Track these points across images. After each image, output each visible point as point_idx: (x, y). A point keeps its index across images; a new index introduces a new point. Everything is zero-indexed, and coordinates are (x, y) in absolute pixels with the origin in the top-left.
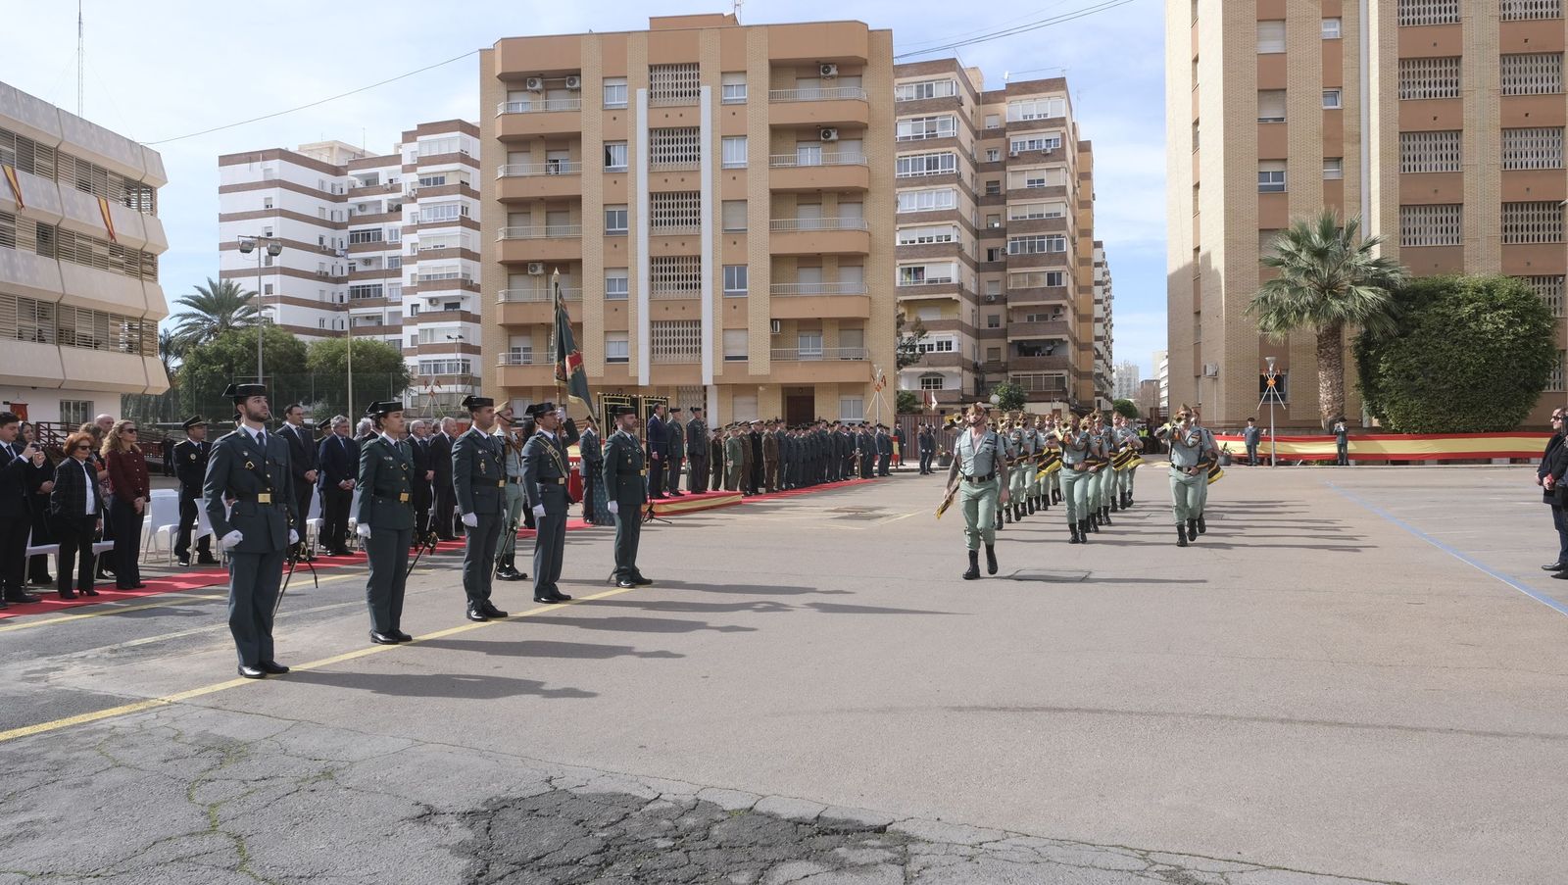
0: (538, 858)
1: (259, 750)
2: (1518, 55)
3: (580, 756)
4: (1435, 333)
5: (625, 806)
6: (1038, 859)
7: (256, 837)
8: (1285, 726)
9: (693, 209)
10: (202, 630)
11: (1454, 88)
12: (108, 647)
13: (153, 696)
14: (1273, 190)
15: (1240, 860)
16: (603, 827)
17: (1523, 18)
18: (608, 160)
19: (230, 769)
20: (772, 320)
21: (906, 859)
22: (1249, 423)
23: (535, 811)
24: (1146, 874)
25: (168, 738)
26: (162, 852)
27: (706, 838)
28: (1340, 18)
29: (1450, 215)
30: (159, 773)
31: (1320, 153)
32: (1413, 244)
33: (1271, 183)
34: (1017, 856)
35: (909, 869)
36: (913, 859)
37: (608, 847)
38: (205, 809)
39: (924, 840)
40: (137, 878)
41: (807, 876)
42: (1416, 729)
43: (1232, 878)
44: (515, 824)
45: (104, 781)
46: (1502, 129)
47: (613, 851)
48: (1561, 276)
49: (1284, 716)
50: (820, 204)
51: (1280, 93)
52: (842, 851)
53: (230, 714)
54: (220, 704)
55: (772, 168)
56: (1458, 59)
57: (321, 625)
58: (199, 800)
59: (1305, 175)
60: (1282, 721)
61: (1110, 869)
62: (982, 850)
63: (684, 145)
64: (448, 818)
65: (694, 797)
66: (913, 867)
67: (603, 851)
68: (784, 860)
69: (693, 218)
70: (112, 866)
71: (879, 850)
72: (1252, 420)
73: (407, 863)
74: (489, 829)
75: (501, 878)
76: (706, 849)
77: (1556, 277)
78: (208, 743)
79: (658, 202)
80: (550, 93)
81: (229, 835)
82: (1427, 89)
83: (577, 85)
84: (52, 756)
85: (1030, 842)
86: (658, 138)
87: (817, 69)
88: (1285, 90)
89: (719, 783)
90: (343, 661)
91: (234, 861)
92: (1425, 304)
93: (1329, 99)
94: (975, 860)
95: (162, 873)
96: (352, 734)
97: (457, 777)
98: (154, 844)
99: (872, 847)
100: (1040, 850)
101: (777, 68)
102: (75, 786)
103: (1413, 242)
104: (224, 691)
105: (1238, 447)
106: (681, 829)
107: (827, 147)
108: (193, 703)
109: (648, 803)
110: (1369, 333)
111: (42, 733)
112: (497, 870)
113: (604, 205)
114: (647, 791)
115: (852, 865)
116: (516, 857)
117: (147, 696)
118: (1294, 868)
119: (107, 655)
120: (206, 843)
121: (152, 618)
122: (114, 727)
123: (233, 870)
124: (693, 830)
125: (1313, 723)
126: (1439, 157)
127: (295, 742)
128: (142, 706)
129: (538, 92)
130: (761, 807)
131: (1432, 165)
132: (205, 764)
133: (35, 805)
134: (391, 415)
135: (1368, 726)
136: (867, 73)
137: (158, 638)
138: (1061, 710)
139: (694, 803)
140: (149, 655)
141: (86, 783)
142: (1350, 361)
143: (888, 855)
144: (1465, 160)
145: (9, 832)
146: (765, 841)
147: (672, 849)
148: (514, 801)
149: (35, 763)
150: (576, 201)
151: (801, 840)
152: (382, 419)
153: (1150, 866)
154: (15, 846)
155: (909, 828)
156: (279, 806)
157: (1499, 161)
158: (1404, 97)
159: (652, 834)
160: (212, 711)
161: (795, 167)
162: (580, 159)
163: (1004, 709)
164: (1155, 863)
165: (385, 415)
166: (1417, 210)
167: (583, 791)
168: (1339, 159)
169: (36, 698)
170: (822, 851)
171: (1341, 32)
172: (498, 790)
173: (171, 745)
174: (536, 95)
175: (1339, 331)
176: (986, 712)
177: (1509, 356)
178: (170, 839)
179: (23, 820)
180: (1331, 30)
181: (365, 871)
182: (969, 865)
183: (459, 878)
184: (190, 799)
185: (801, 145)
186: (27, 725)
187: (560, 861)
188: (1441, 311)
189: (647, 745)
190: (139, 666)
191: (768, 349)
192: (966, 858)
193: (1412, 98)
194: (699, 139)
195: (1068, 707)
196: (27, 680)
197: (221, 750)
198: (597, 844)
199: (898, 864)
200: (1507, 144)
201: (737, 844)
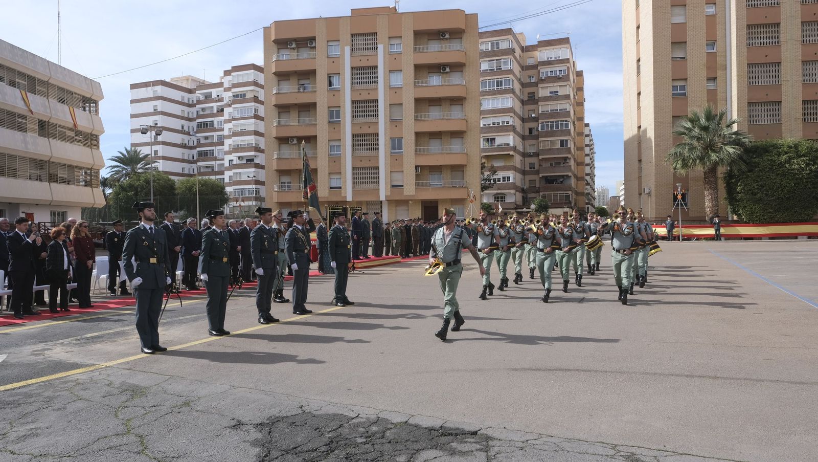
0: (295, 448)
1: (152, 391)
2: (811, 22)
3: (317, 395)
4: (768, 170)
5: (340, 420)
6: (558, 449)
7: (150, 436)
9: (374, 109)
10: (123, 329)
11: (776, 40)
12: (75, 338)
13: (98, 363)
14: (680, 96)
15: (665, 450)
16: (329, 432)
17: (813, 2)
18: (330, 84)
19: (137, 401)
20: (416, 167)
21: (488, 448)
22: (669, 218)
23: (294, 423)
24: (615, 457)
25: (105, 385)
26: (102, 444)
27: (383, 437)
28: (715, 4)
29: (774, 107)
30: (101, 403)
31: (704, 74)
33: (679, 92)
34: (546, 447)
35: (489, 454)
36: (491, 449)
37: (332, 442)
38: (124, 422)
39: (497, 439)
40: (89, 458)
41: (436, 458)
42: (759, 381)
43: (661, 459)
44: (284, 430)
45: (72, 407)
46: (802, 61)
47: (334, 444)
49: (688, 374)
50: (441, 105)
51: (683, 44)
52: (454, 445)
53: (137, 372)
54: (132, 367)
55: (415, 87)
56: (778, 24)
57: (183, 326)
58: (121, 417)
59: (697, 87)
60: (687, 376)
61: (595, 455)
62: (528, 444)
63: (367, 76)
64: (249, 427)
65: (375, 416)
66: (492, 453)
67: (329, 444)
68: (423, 449)
69: (374, 113)
70: (77, 451)
71: (473, 444)
72: (670, 217)
73: (227, 450)
74: (270, 432)
75: (276, 458)
76: (383, 443)
78: (126, 388)
79: (356, 105)
80: (299, 49)
81: (136, 435)
82: (762, 41)
83: (313, 45)
84: (46, 394)
85: (553, 440)
86: (356, 72)
87: (438, 35)
88: (686, 42)
89: (390, 409)
90: (195, 345)
91: (139, 449)
92: (762, 155)
93: (710, 47)
94: (524, 450)
95: (102, 455)
96: (199, 383)
97: (253, 405)
98: (98, 439)
99: (470, 442)
100: (559, 444)
101: (418, 34)
102: (58, 410)
103: (755, 122)
104: (134, 360)
105: (662, 231)
106: (370, 432)
107: (445, 75)
108: (118, 367)
109: (353, 419)
110: (731, 170)
111: (41, 382)
112: (274, 454)
113: (328, 107)
114: (352, 413)
115: (459, 452)
116: (284, 447)
117: (95, 363)
118: (694, 454)
119: (74, 342)
120: (125, 439)
121: (97, 323)
122: (78, 379)
123: (139, 453)
124: (376, 433)
125: (703, 377)
126: (768, 77)
127: (170, 387)
128: (92, 369)
129: (293, 49)
130: (411, 421)
131: (765, 81)
132: (124, 398)
133: (38, 420)
134: (218, 217)
135: (733, 379)
136: (465, 37)
137: (100, 333)
138: (569, 370)
139: (376, 419)
140: (95, 342)
141: (64, 408)
142: (722, 186)
143: (478, 446)
144: (783, 78)
145: (24, 434)
146: (414, 439)
147: (365, 443)
148: (283, 418)
149: (37, 398)
150: (314, 105)
151: (433, 439)
152: (213, 219)
153: (617, 453)
154: (27, 441)
155: (490, 433)
156: (162, 420)
157: (801, 78)
158: (749, 45)
159: (355, 435)
160: (128, 371)
161: (427, 86)
162: (315, 83)
163: (539, 370)
164: (620, 451)
165: (215, 217)
166: (757, 105)
167: (318, 412)
168: (715, 79)
169: (38, 364)
170: (444, 444)
171: (716, 11)
172: (275, 412)
173: (107, 389)
174: (293, 50)
175: (716, 170)
176: (529, 371)
177: (806, 182)
178: (106, 437)
179: (31, 427)
180: (710, 10)
181: (206, 454)
182: (521, 452)
183: (255, 458)
184: (116, 416)
185: (430, 75)
186: (34, 378)
187: (307, 449)
188: (770, 158)
189: (352, 389)
190: (90, 347)
191: (414, 182)
192: (519, 449)
193: (754, 45)
194: (377, 72)
195: (572, 368)
196: (34, 355)
197: (133, 391)
198: (326, 440)
199: (484, 452)
200: (805, 69)
201: (399, 440)
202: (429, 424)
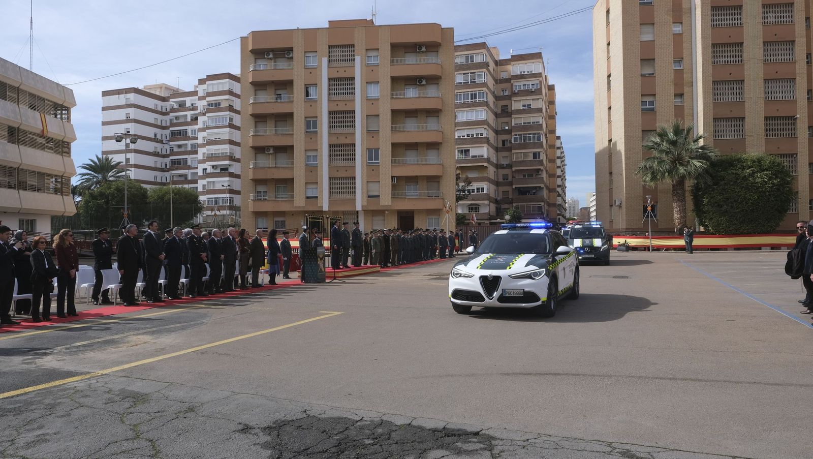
0: (306, 450)
1: (153, 398)
2: (771, 42)
3: (318, 399)
4: (732, 183)
5: (345, 424)
6: (557, 447)
7: (161, 441)
8: (672, 381)
9: (351, 119)
10: (112, 337)
11: (740, 59)
12: (64, 347)
13: (93, 371)
14: (649, 111)
15: (657, 446)
16: (337, 434)
17: (774, 24)
18: (307, 94)
19: (140, 407)
20: (392, 177)
21: (492, 447)
23: (300, 426)
24: (612, 453)
25: (105, 392)
26: (114, 448)
27: (389, 438)
28: (682, 23)
29: (738, 123)
30: (104, 409)
31: (672, 91)
32: (720, 138)
33: (648, 107)
34: (546, 446)
35: (493, 452)
36: (495, 448)
37: (340, 443)
38: (132, 427)
39: (499, 439)
41: (443, 457)
42: (738, 382)
43: (654, 455)
44: (292, 433)
45: (77, 413)
46: (764, 79)
47: (343, 446)
48: (795, 154)
49: (671, 376)
50: (417, 117)
51: (652, 61)
52: (459, 444)
53: (135, 380)
54: (128, 375)
55: (392, 98)
56: (742, 44)
57: (173, 335)
58: (128, 423)
59: (665, 103)
60: (670, 379)
61: (593, 451)
62: (529, 443)
63: (344, 87)
64: (257, 431)
65: (379, 419)
66: (496, 451)
67: (338, 446)
68: (430, 449)
69: (351, 124)
70: (90, 456)
71: (477, 444)
73: (240, 452)
74: (279, 435)
76: (390, 444)
77: (792, 155)
78: (126, 394)
79: (333, 116)
80: (276, 59)
81: (146, 440)
82: (726, 59)
83: (291, 56)
84: (47, 401)
85: (552, 439)
86: (333, 83)
87: (415, 48)
88: (654, 59)
89: (391, 412)
90: (188, 353)
91: (152, 453)
92: (727, 168)
93: (677, 64)
94: (526, 448)
96: (199, 389)
97: (257, 410)
98: (109, 444)
99: (474, 442)
100: (558, 442)
101: (395, 47)
102: (62, 416)
103: (720, 137)
104: (129, 368)
105: (633, 242)
106: (376, 434)
107: (420, 88)
108: (114, 374)
109: (357, 422)
110: (697, 183)
111: (38, 390)
112: (286, 455)
113: (305, 117)
114: (355, 416)
115: (465, 451)
116: (295, 449)
117: (90, 371)
118: (685, 450)
119: (64, 350)
120: (136, 444)
121: (84, 332)
122: (76, 387)
123: (152, 457)
124: (382, 435)
125: (686, 380)
126: (732, 94)
127: (171, 393)
128: (88, 376)
129: (271, 59)
130: (414, 423)
131: (729, 98)
132: (127, 405)
133: (44, 426)
135: (713, 381)
136: (441, 50)
137: (89, 342)
138: (559, 374)
139: (381, 422)
140: (86, 350)
141: (68, 415)
142: (689, 198)
143: (482, 446)
144: (746, 95)
145: (33, 440)
146: (419, 440)
147: (373, 444)
148: (289, 422)
149: (38, 405)
150: (291, 115)
151: (437, 439)
153: (613, 450)
154: (38, 446)
155: (491, 433)
156: (169, 425)
157: (763, 95)
158: (714, 63)
159: (362, 437)
160: (125, 378)
161: (404, 98)
162: (293, 94)
163: (530, 374)
164: (616, 448)
166: (722, 121)
167: (323, 416)
168: (681, 95)
169: (33, 372)
170: (449, 444)
171: (682, 30)
172: (280, 416)
174: (270, 61)
175: (683, 183)
176: (521, 376)
177: (769, 195)
178: (117, 442)
179: (39, 433)
180: (677, 29)
182: (523, 450)
184: (123, 422)
185: (407, 87)
186: (31, 386)
187: (317, 450)
188: (734, 172)
189: (352, 393)
190: (81, 356)
191: (390, 191)
192: (521, 447)
193: (718, 64)
194: (354, 83)
195: (562, 373)
196: (25, 363)
197: (134, 398)
198: (335, 442)
199: (488, 450)
200: (767, 87)
201: (406, 441)
202: (432, 425)
